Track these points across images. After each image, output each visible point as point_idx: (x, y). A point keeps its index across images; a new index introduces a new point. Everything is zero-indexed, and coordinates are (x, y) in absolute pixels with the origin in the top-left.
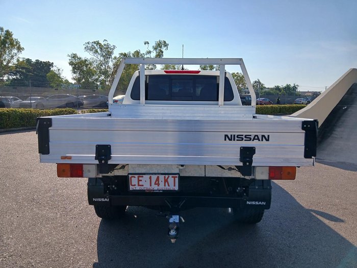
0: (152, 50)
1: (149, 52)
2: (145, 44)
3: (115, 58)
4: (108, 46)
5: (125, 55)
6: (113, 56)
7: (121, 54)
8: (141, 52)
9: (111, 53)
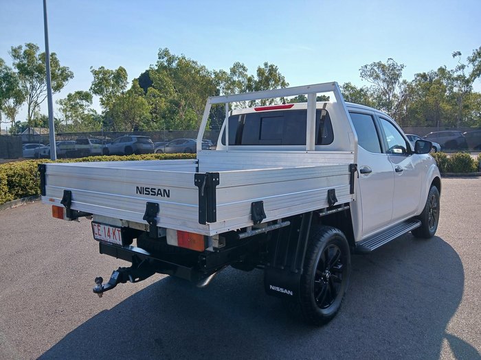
0: (466, 63)
1: (463, 67)
2: (454, 55)
3: (405, 82)
4: (393, 67)
5: (424, 76)
6: (401, 80)
7: (418, 75)
8: (448, 69)
9: (399, 75)
